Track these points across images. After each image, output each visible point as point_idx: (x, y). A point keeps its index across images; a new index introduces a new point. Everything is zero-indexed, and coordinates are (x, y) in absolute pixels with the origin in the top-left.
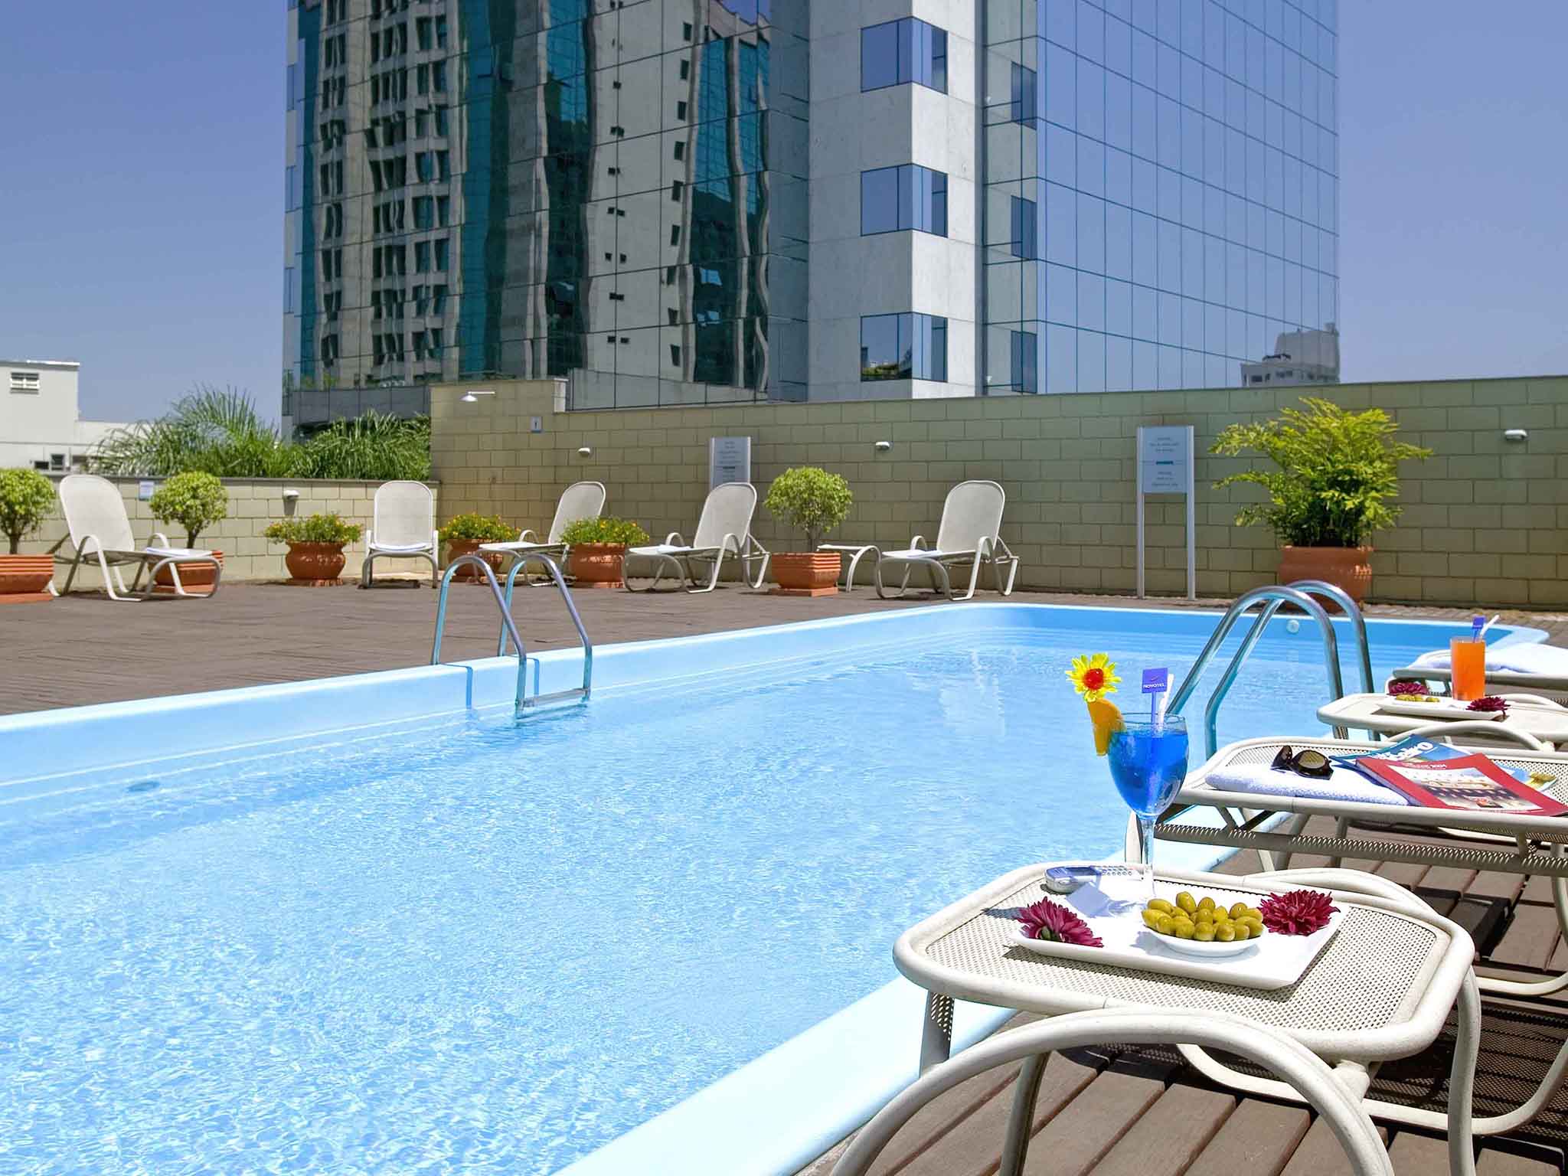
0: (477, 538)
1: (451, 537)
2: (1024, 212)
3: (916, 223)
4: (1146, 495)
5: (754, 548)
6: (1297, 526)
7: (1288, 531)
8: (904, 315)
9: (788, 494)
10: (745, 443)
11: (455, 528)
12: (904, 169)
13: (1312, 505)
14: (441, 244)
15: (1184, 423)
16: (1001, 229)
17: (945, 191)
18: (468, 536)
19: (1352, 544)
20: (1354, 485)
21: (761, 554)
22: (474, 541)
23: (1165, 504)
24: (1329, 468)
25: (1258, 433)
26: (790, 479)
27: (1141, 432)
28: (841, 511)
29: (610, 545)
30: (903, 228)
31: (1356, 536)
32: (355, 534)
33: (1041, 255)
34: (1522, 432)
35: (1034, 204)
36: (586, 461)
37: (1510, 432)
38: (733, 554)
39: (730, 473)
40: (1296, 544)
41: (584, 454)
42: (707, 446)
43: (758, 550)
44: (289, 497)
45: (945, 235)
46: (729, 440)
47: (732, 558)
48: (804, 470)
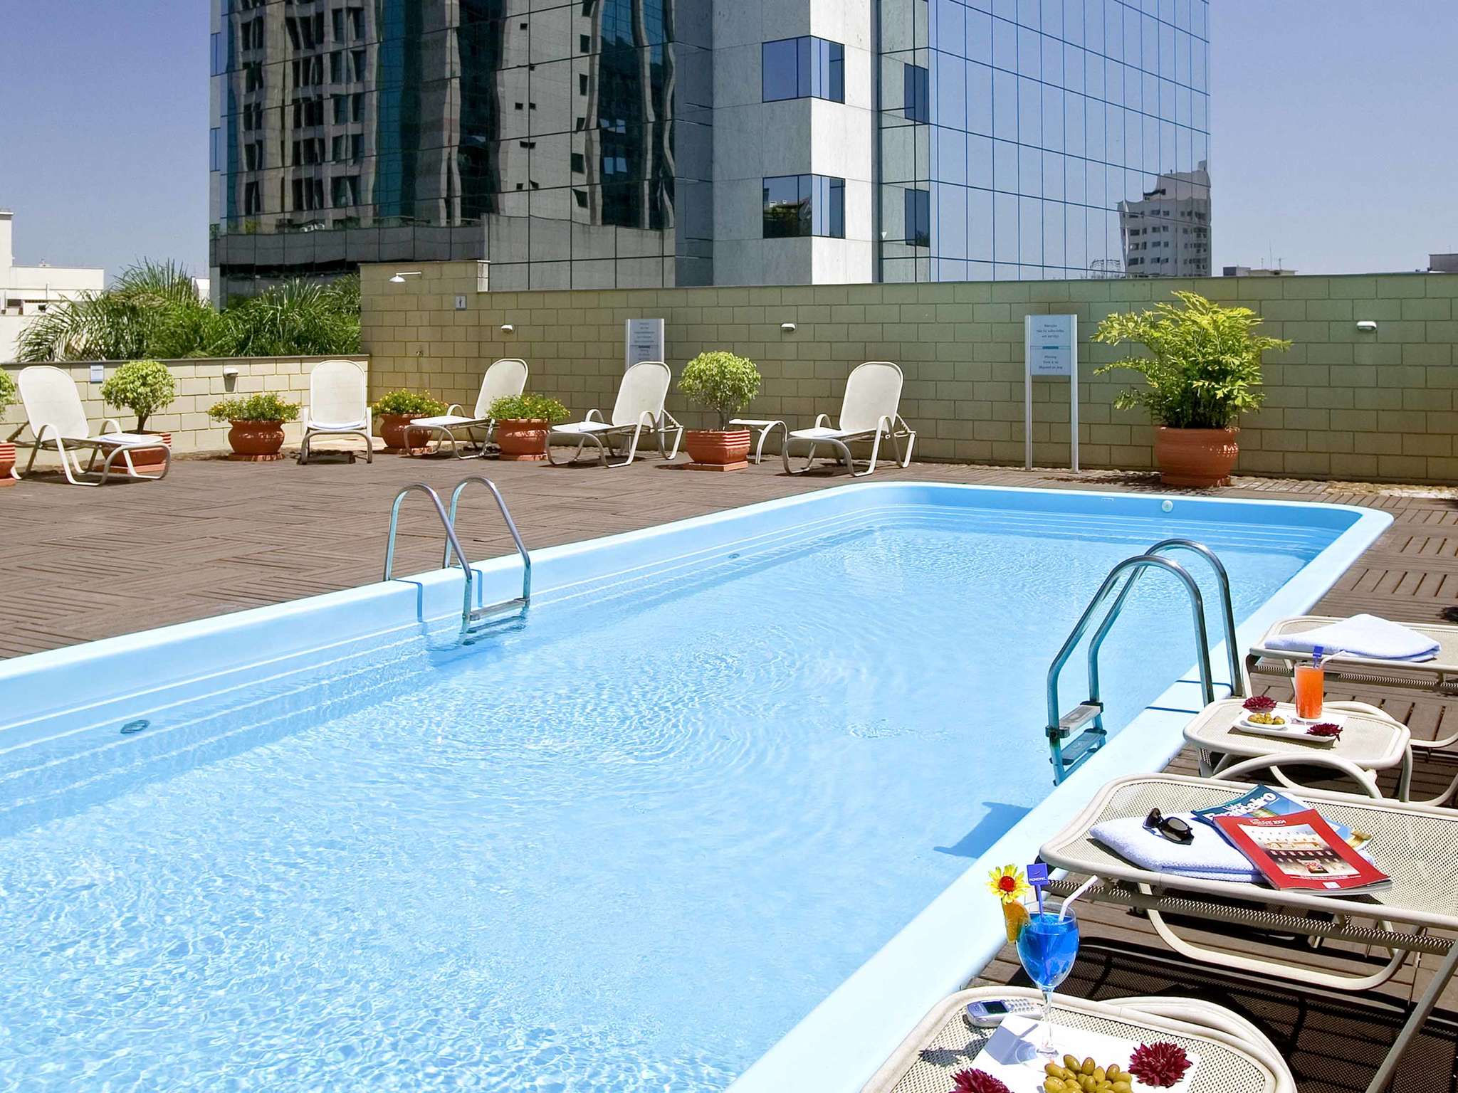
0: (407, 412)
1: (383, 412)
2: (917, 79)
3: (815, 91)
4: (1033, 377)
5: (668, 422)
6: (1170, 409)
7: (1163, 413)
8: (804, 176)
9: (701, 378)
10: (658, 325)
11: (387, 404)
12: (803, 41)
13: (1185, 391)
14: (358, 98)
15: (1069, 312)
16: (895, 96)
17: (842, 60)
18: (400, 412)
19: (1220, 426)
20: (1221, 374)
21: (675, 428)
22: (405, 416)
23: (1051, 386)
24: (1200, 359)
25: (1136, 323)
26: (704, 363)
27: (1029, 319)
28: (750, 391)
29: (533, 421)
30: (803, 94)
31: (1224, 418)
32: (293, 411)
33: (932, 119)
34: (1373, 324)
35: (926, 71)
36: (508, 338)
37: (1361, 324)
38: (649, 429)
39: (645, 353)
40: (1170, 426)
41: (507, 331)
42: (624, 325)
43: (672, 424)
44: (229, 375)
45: (843, 102)
46: (644, 321)
47: (649, 433)
48: (714, 355)
